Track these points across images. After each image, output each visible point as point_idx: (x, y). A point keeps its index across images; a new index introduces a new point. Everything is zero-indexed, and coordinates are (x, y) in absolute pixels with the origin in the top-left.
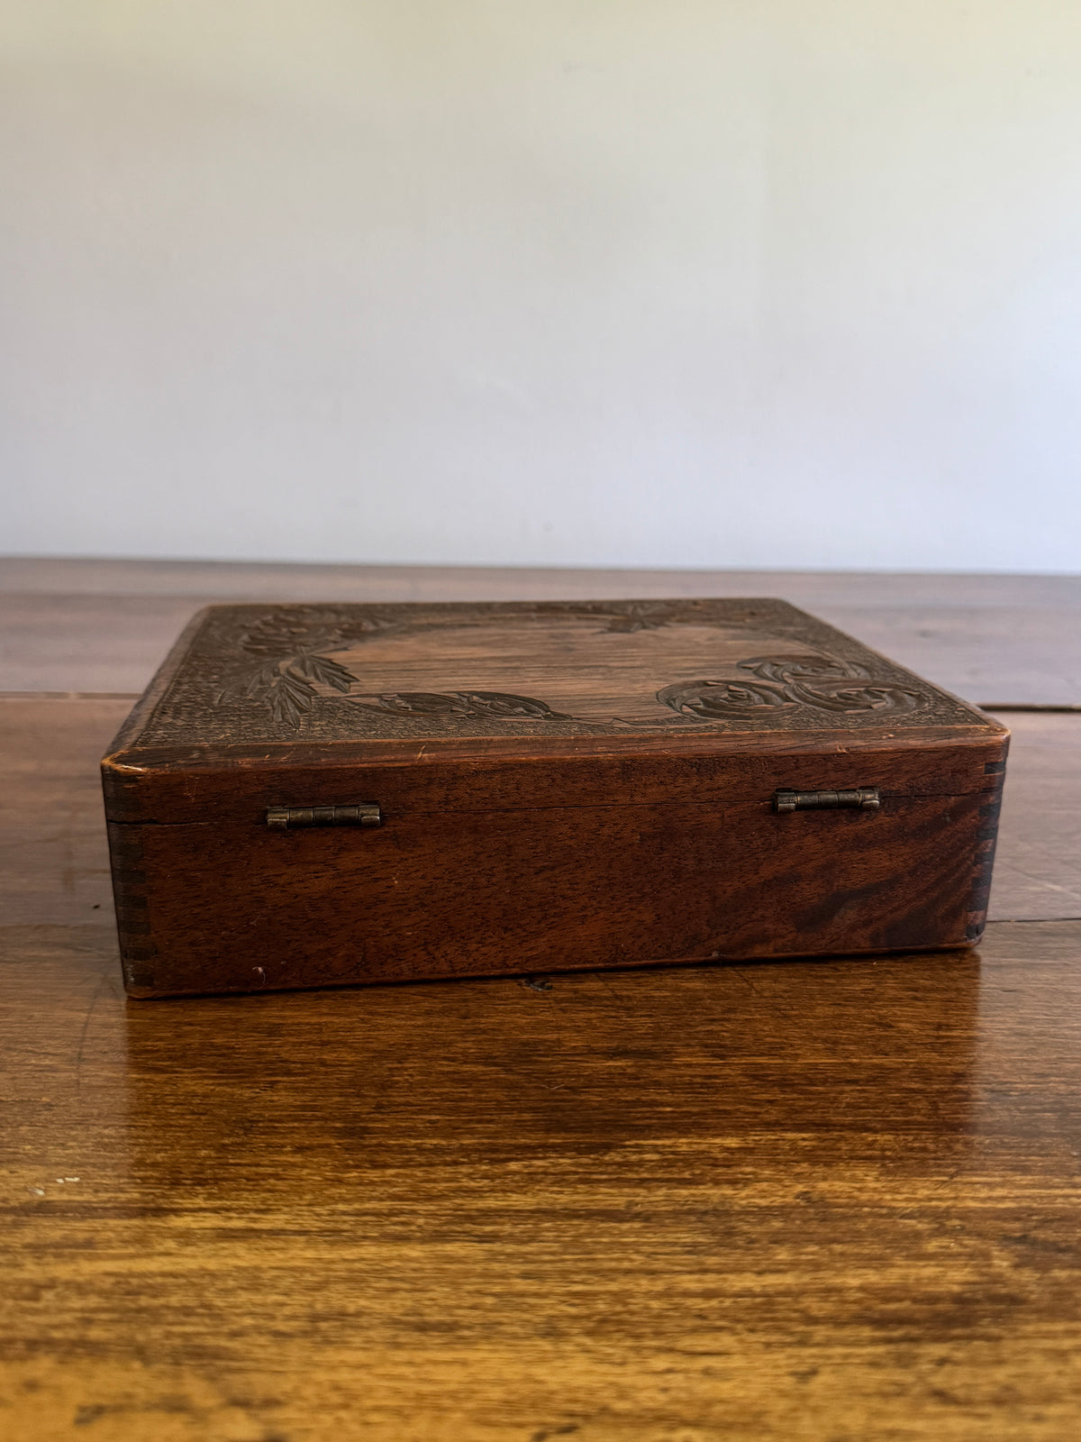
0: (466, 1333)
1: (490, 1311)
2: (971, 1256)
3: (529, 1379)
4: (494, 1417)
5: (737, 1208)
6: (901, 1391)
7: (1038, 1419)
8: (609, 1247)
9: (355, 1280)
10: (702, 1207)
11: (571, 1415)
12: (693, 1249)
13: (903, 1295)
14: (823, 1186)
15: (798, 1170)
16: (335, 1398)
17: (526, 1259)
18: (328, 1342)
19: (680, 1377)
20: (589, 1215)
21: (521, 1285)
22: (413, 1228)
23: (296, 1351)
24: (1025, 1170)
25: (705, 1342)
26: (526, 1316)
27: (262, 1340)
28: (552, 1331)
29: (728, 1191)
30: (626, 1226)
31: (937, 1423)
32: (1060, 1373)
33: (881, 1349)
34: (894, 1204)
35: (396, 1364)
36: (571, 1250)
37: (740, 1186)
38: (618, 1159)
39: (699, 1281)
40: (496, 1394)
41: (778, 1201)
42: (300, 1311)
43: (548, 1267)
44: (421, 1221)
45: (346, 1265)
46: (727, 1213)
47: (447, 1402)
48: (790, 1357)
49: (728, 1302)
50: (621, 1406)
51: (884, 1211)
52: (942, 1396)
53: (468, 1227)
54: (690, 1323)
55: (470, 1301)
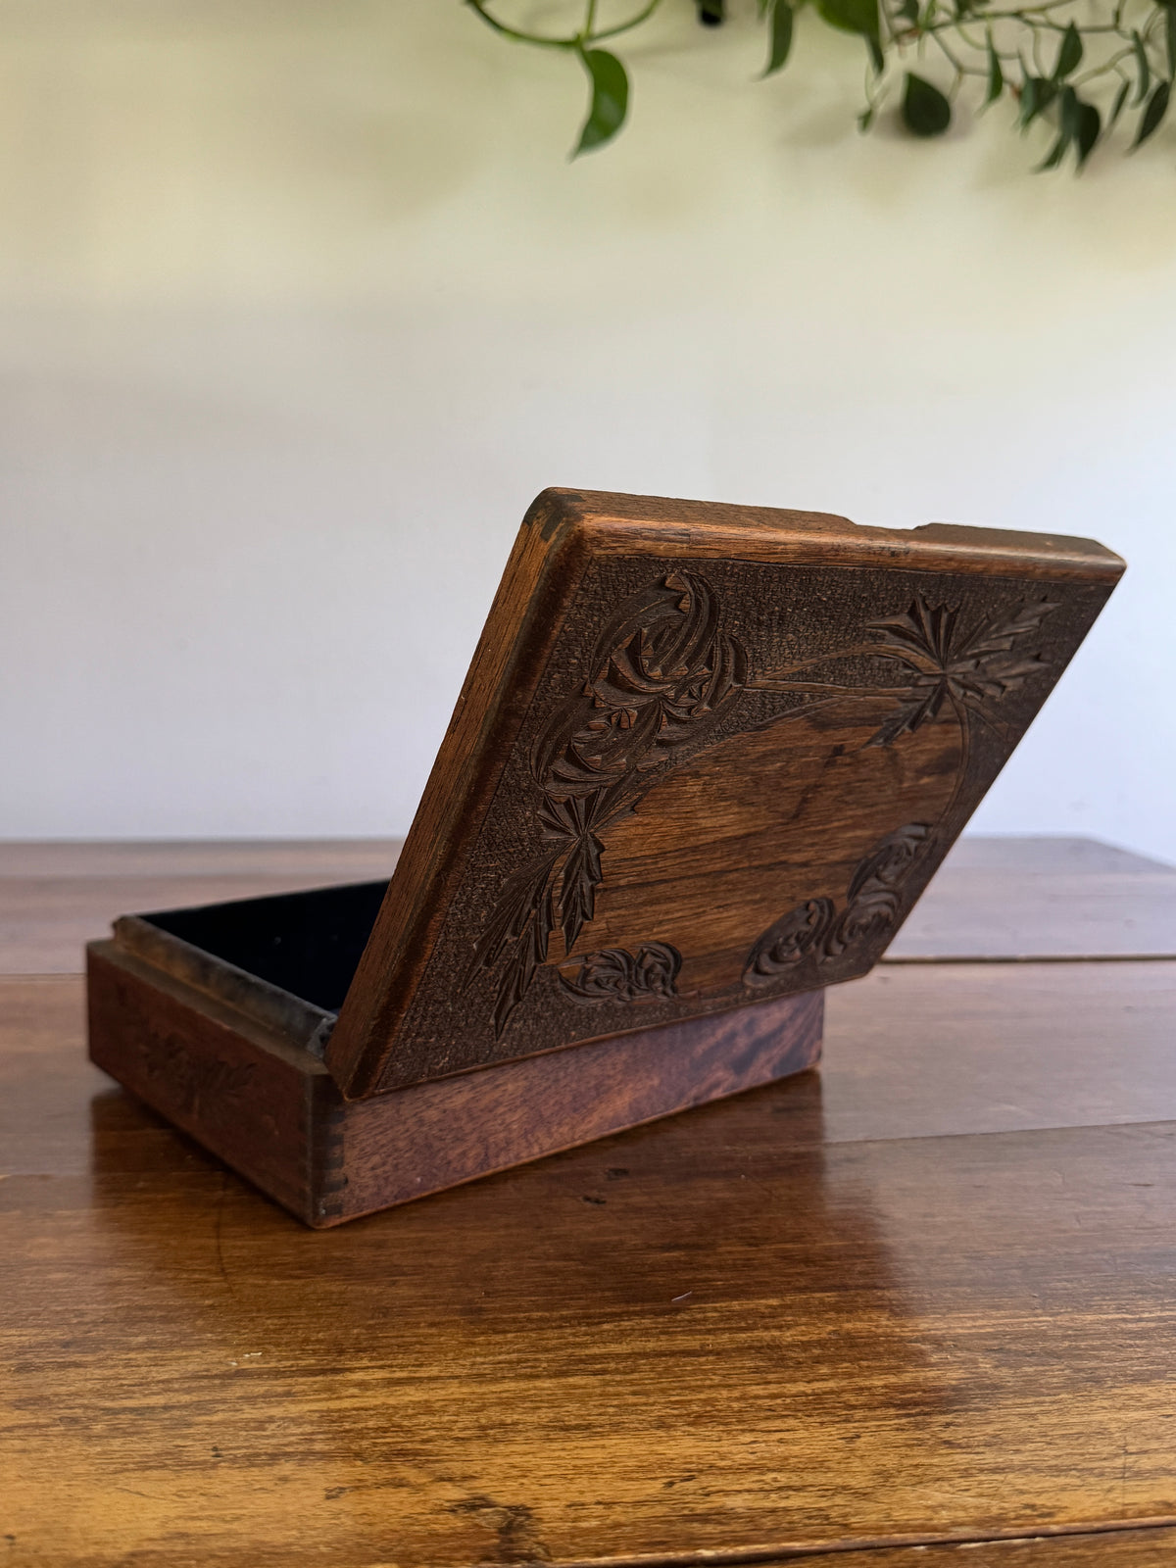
0: (599, 1430)
1: (613, 1416)
2: (963, 1363)
3: (652, 1453)
4: (636, 1475)
5: (784, 1343)
6: (921, 1443)
7: (1017, 1451)
8: (693, 1373)
9: (506, 1403)
10: (759, 1344)
11: (689, 1471)
12: (757, 1370)
13: (916, 1388)
14: (848, 1326)
15: (827, 1316)
16: (514, 1472)
17: (631, 1383)
18: (497, 1441)
19: (763, 1445)
20: (673, 1354)
21: (632, 1399)
22: (540, 1369)
23: (475, 1448)
24: (998, 1308)
25: (778, 1424)
26: (641, 1417)
27: (448, 1443)
28: (662, 1424)
29: (776, 1333)
30: (703, 1359)
31: (949, 1459)
32: (1031, 1426)
33: (904, 1421)
34: (903, 1334)
35: (554, 1450)
36: (664, 1376)
37: (784, 1329)
38: (687, 1317)
39: (764, 1389)
40: (632, 1463)
41: (815, 1337)
42: (470, 1425)
43: (651, 1387)
44: (545, 1365)
45: (495, 1395)
46: (778, 1347)
47: (596, 1469)
48: (838, 1429)
49: (788, 1401)
50: (723, 1463)
51: (896, 1339)
52: (948, 1443)
53: (582, 1366)
54: (762, 1414)
55: (596, 1411)
